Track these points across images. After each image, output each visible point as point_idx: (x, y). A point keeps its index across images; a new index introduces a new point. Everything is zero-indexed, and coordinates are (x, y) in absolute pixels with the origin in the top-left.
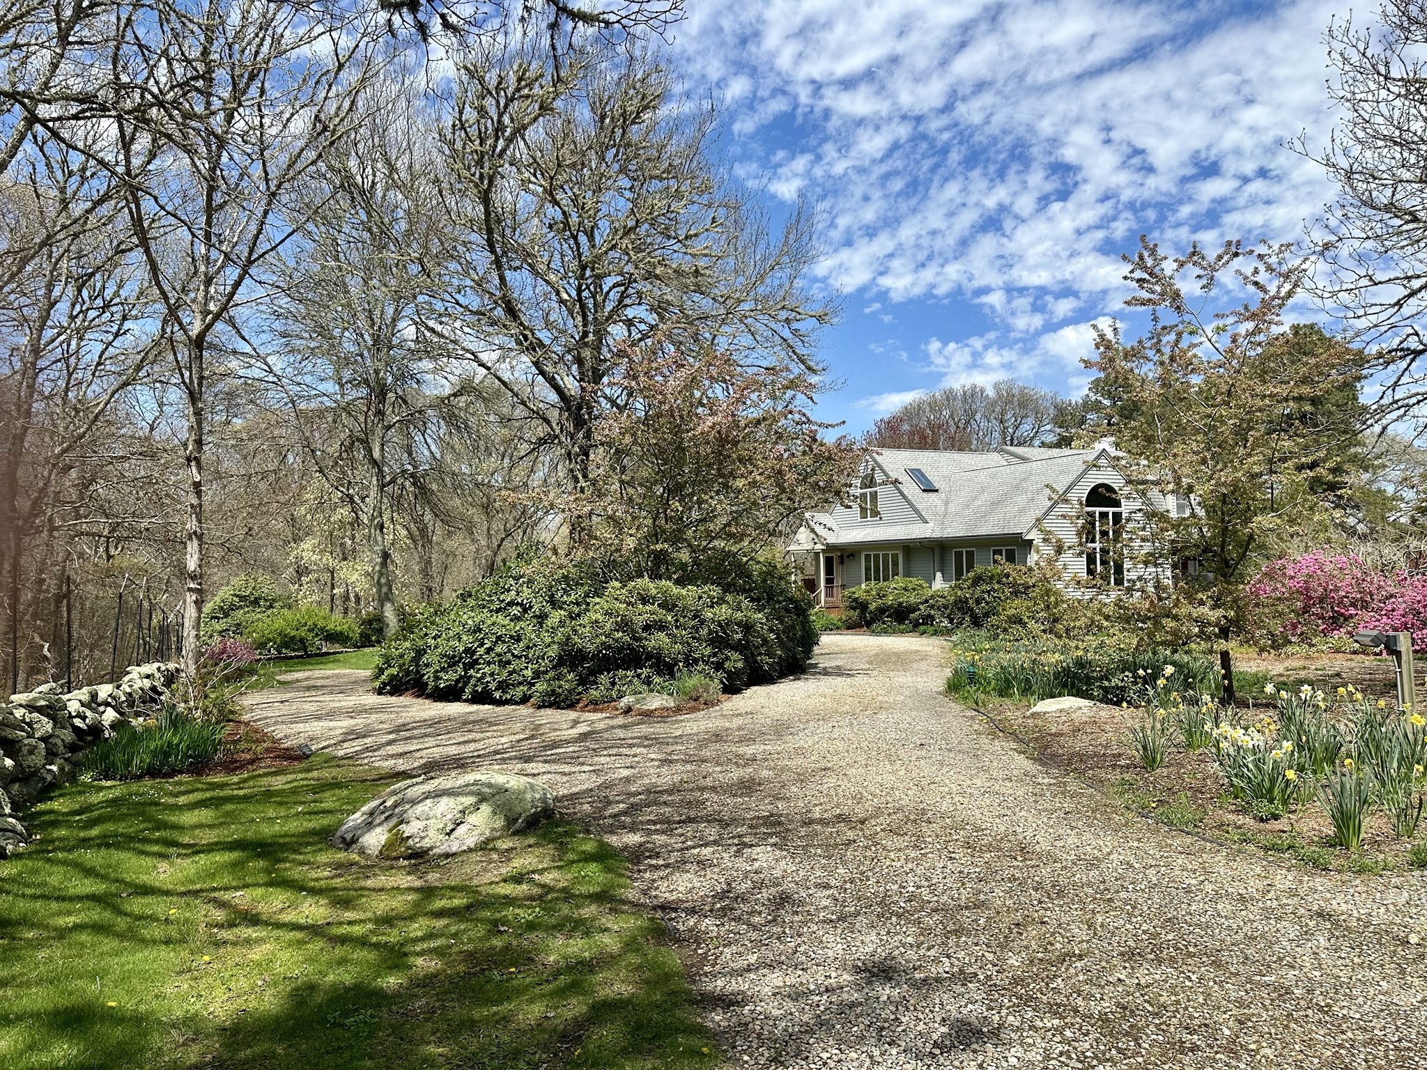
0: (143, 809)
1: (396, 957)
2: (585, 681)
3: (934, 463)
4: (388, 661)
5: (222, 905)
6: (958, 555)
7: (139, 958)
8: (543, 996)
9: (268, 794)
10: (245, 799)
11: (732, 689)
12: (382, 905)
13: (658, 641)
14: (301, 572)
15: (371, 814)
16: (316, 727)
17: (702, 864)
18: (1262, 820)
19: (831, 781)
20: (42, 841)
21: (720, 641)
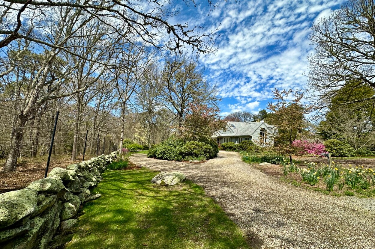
0: (119, 175)
1: (169, 203)
2: (184, 157)
3: (236, 124)
4: (150, 153)
5: (137, 192)
6: (240, 139)
7: (126, 201)
8: (198, 212)
9: (137, 173)
10: (134, 174)
11: (207, 160)
12: (164, 193)
13: (195, 151)
14: (135, 138)
15: (157, 178)
16: (141, 163)
17: (216, 189)
18: (312, 185)
19: (232, 176)
20: (104, 180)
21: (205, 151)
